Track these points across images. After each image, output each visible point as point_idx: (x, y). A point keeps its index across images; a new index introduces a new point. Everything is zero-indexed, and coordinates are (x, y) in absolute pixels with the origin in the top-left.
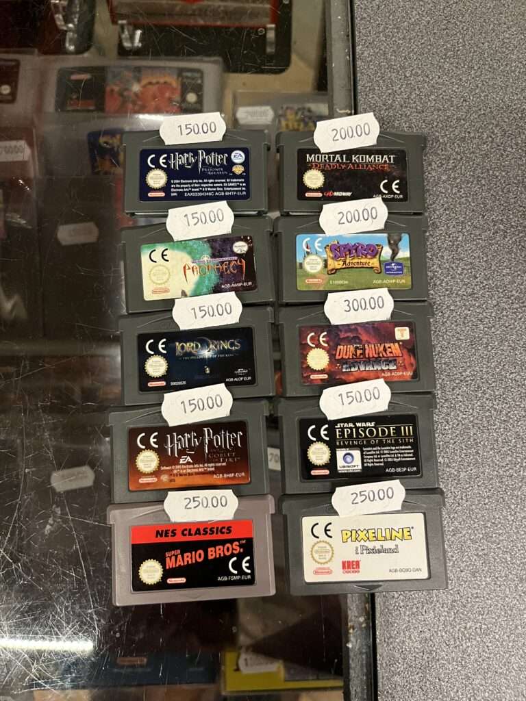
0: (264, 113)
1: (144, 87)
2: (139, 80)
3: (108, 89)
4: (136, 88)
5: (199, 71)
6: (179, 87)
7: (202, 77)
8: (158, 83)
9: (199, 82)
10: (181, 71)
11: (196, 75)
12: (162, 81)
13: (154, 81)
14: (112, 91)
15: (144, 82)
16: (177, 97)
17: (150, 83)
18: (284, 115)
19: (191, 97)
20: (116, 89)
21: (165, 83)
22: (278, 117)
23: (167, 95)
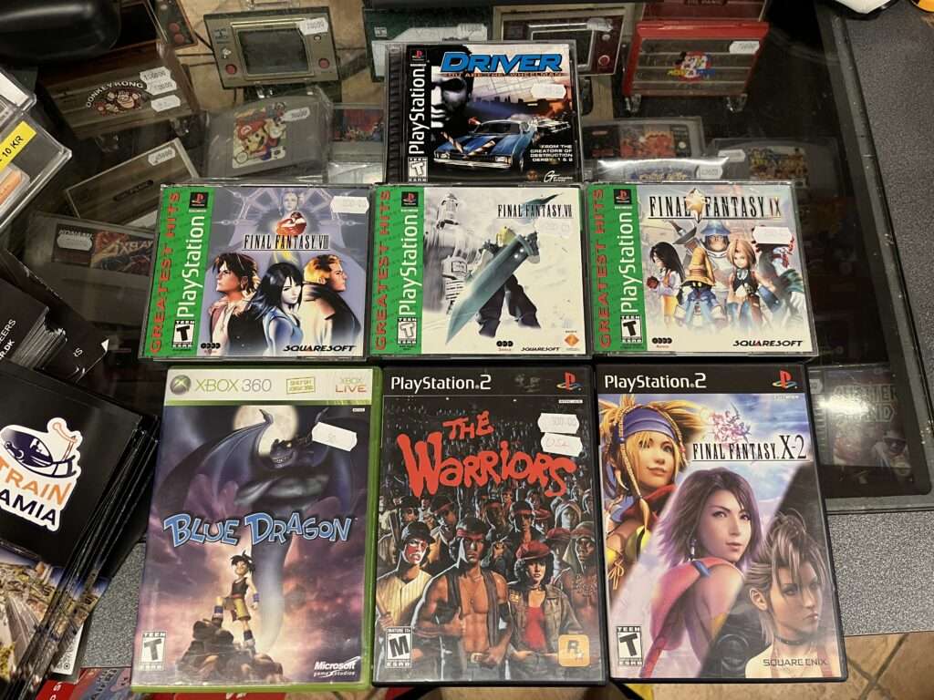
0: (739, 155)
1: (648, 138)
2: (643, 135)
3: (622, 141)
4: (642, 140)
5: (685, 126)
6: (673, 139)
7: (688, 131)
8: (656, 136)
9: (686, 134)
10: (672, 127)
11: (685, 129)
12: (660, 134)
13: (654, 134)
14: (625, 143)
15: (647, 136)
16: (672, 146)
17: (652, 136)
18: (752, 155)
19: (682, 145)
20: (628, 141)
21: (662, 136)
22: (749, 157)
23: (665, 144)
